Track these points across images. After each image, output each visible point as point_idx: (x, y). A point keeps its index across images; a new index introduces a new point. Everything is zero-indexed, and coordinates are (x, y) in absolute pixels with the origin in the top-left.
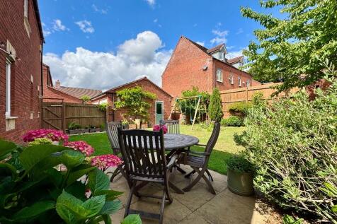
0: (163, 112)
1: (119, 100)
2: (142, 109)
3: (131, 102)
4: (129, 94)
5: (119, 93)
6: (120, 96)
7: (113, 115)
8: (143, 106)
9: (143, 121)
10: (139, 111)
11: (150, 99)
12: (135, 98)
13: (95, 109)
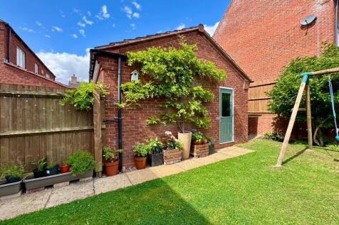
0: (233, 112)
1: (135, 78)
2: (195, 105)
3: (168, 86)
4: (164, 61)
5: (134, 56)
6: (138, 65)
7: (119, 123)
8: (198, 98)
9: (199, 138)
10: (188, 111)
11: (210, 82)
12: (178, 76)
13: (52, 105)
